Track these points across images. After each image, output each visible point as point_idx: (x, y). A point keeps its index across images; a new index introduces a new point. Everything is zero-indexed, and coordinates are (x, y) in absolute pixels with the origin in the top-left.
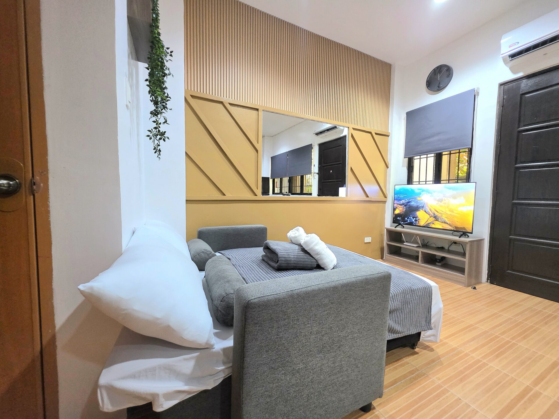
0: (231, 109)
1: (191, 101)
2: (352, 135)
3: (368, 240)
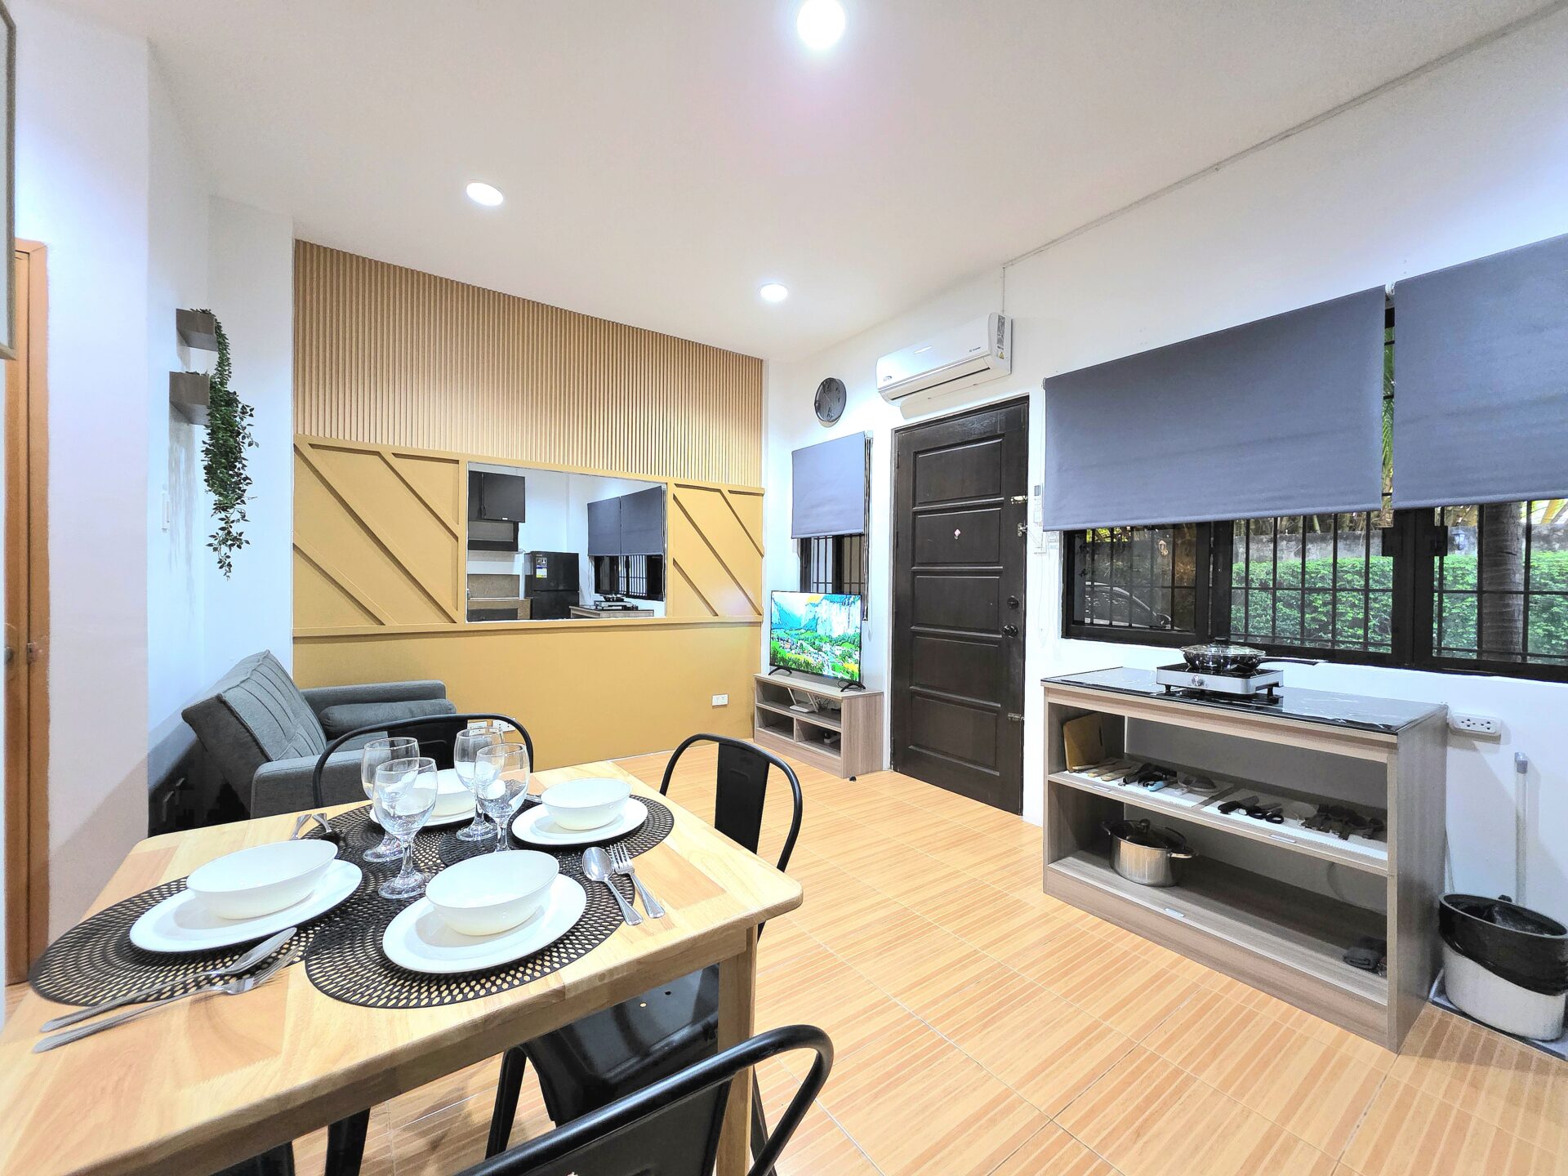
2: (675, 498)
3: (720, 700)
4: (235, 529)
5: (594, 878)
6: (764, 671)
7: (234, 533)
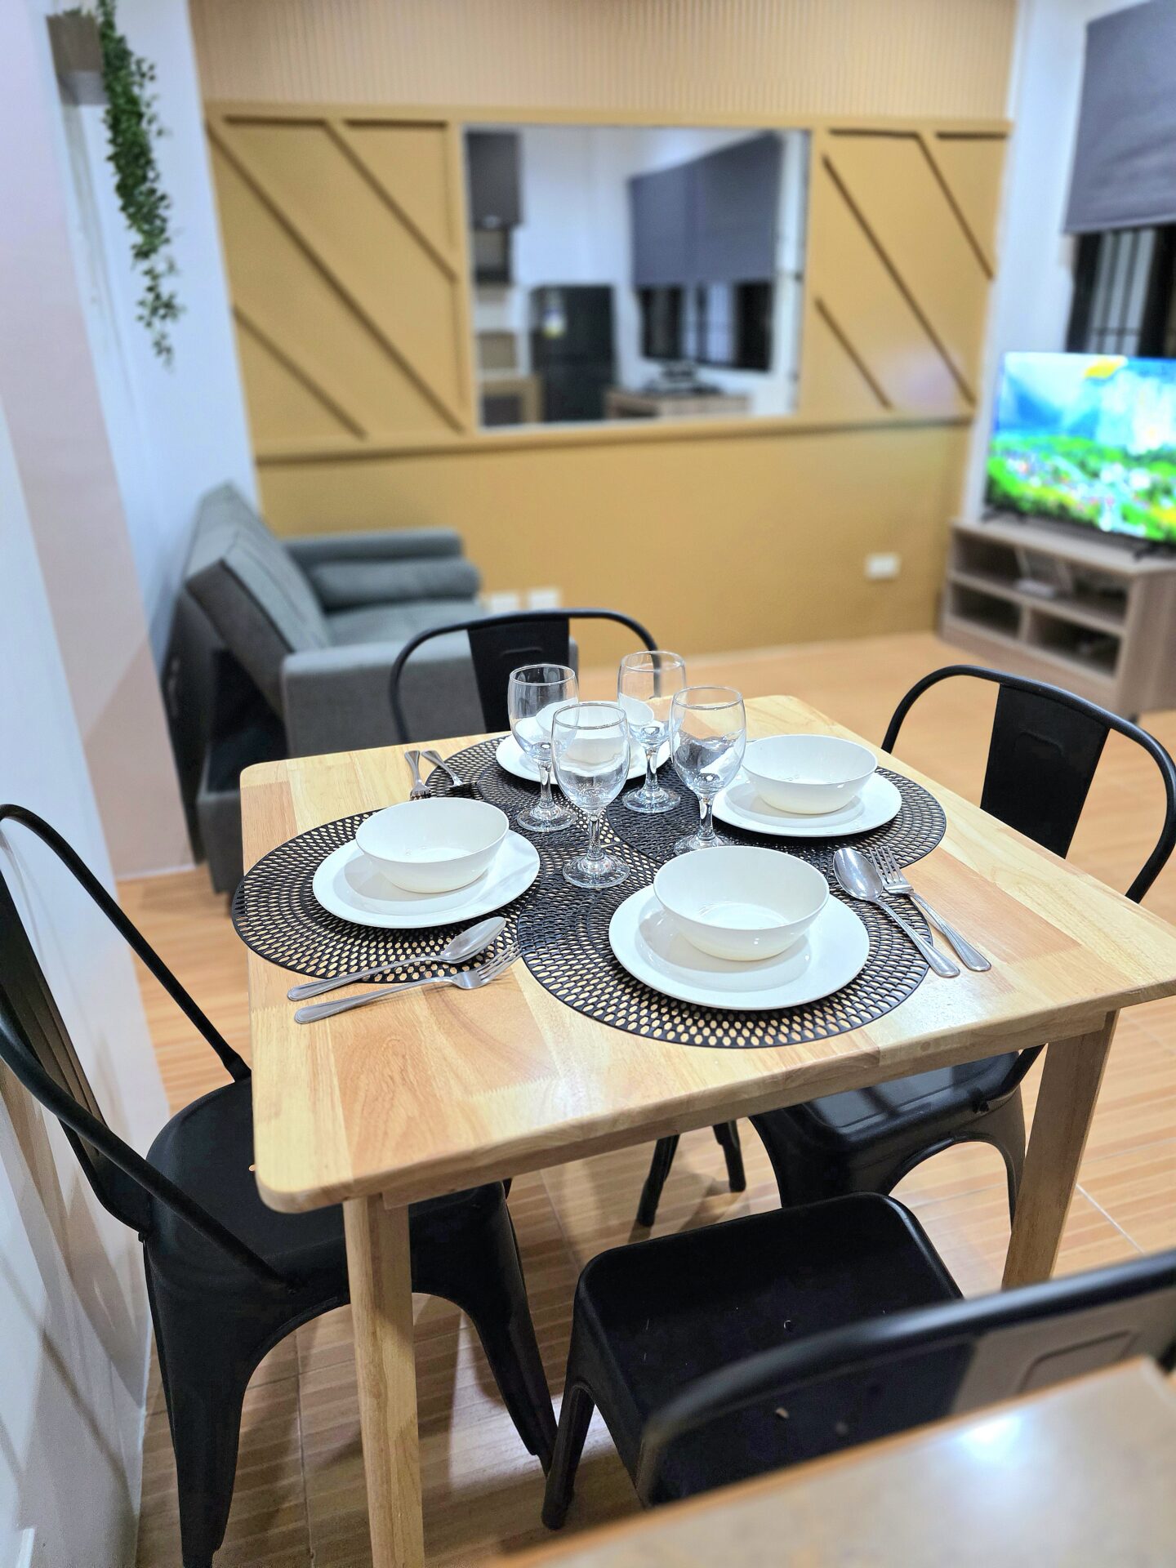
0: (352, 137)
1: (228, 134)
2: (828, 165)
3: (883, 565)
4: (166, 288)
5: (862, 896)
6: (971, 516)
7: (165, 295)
